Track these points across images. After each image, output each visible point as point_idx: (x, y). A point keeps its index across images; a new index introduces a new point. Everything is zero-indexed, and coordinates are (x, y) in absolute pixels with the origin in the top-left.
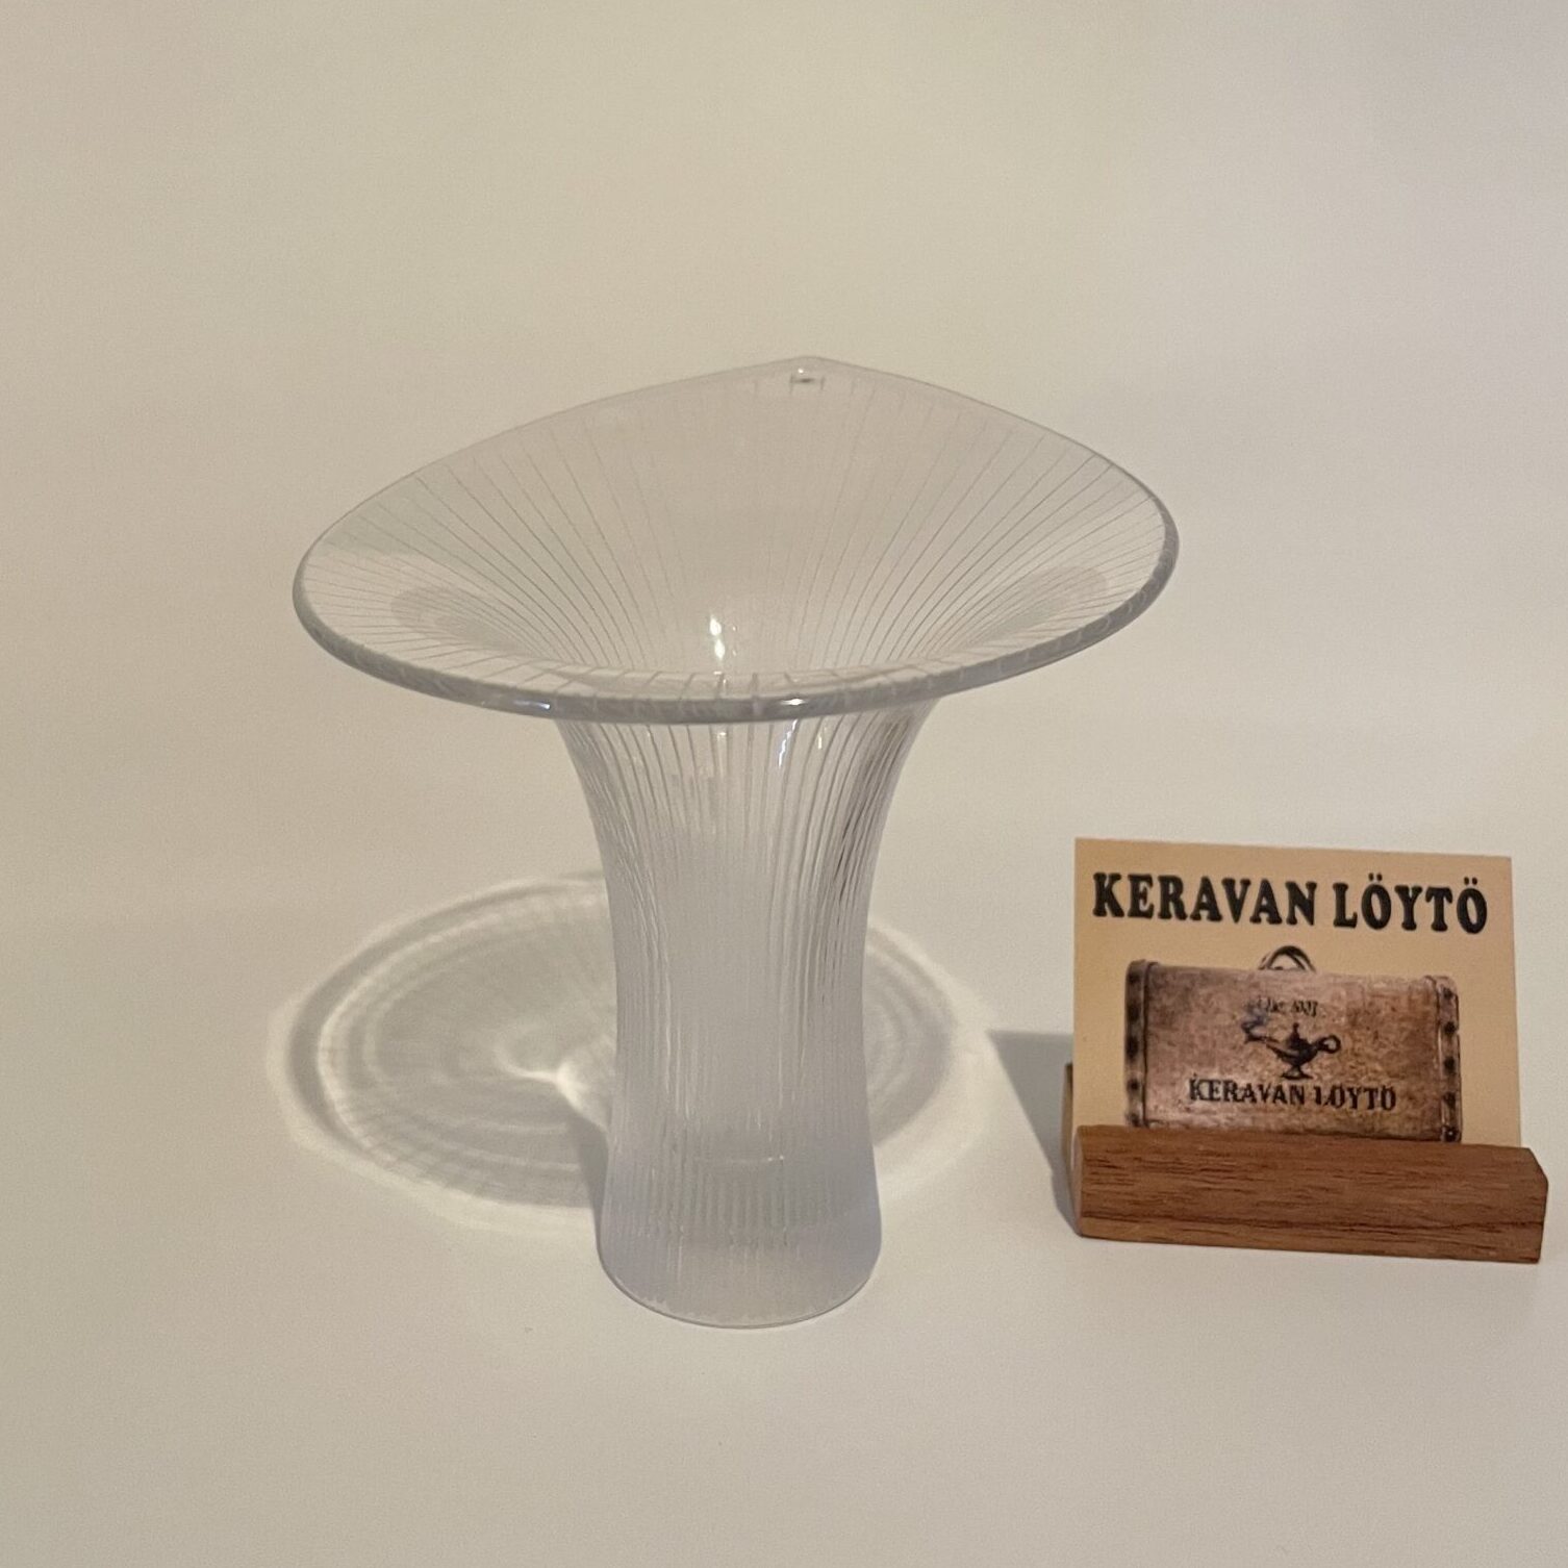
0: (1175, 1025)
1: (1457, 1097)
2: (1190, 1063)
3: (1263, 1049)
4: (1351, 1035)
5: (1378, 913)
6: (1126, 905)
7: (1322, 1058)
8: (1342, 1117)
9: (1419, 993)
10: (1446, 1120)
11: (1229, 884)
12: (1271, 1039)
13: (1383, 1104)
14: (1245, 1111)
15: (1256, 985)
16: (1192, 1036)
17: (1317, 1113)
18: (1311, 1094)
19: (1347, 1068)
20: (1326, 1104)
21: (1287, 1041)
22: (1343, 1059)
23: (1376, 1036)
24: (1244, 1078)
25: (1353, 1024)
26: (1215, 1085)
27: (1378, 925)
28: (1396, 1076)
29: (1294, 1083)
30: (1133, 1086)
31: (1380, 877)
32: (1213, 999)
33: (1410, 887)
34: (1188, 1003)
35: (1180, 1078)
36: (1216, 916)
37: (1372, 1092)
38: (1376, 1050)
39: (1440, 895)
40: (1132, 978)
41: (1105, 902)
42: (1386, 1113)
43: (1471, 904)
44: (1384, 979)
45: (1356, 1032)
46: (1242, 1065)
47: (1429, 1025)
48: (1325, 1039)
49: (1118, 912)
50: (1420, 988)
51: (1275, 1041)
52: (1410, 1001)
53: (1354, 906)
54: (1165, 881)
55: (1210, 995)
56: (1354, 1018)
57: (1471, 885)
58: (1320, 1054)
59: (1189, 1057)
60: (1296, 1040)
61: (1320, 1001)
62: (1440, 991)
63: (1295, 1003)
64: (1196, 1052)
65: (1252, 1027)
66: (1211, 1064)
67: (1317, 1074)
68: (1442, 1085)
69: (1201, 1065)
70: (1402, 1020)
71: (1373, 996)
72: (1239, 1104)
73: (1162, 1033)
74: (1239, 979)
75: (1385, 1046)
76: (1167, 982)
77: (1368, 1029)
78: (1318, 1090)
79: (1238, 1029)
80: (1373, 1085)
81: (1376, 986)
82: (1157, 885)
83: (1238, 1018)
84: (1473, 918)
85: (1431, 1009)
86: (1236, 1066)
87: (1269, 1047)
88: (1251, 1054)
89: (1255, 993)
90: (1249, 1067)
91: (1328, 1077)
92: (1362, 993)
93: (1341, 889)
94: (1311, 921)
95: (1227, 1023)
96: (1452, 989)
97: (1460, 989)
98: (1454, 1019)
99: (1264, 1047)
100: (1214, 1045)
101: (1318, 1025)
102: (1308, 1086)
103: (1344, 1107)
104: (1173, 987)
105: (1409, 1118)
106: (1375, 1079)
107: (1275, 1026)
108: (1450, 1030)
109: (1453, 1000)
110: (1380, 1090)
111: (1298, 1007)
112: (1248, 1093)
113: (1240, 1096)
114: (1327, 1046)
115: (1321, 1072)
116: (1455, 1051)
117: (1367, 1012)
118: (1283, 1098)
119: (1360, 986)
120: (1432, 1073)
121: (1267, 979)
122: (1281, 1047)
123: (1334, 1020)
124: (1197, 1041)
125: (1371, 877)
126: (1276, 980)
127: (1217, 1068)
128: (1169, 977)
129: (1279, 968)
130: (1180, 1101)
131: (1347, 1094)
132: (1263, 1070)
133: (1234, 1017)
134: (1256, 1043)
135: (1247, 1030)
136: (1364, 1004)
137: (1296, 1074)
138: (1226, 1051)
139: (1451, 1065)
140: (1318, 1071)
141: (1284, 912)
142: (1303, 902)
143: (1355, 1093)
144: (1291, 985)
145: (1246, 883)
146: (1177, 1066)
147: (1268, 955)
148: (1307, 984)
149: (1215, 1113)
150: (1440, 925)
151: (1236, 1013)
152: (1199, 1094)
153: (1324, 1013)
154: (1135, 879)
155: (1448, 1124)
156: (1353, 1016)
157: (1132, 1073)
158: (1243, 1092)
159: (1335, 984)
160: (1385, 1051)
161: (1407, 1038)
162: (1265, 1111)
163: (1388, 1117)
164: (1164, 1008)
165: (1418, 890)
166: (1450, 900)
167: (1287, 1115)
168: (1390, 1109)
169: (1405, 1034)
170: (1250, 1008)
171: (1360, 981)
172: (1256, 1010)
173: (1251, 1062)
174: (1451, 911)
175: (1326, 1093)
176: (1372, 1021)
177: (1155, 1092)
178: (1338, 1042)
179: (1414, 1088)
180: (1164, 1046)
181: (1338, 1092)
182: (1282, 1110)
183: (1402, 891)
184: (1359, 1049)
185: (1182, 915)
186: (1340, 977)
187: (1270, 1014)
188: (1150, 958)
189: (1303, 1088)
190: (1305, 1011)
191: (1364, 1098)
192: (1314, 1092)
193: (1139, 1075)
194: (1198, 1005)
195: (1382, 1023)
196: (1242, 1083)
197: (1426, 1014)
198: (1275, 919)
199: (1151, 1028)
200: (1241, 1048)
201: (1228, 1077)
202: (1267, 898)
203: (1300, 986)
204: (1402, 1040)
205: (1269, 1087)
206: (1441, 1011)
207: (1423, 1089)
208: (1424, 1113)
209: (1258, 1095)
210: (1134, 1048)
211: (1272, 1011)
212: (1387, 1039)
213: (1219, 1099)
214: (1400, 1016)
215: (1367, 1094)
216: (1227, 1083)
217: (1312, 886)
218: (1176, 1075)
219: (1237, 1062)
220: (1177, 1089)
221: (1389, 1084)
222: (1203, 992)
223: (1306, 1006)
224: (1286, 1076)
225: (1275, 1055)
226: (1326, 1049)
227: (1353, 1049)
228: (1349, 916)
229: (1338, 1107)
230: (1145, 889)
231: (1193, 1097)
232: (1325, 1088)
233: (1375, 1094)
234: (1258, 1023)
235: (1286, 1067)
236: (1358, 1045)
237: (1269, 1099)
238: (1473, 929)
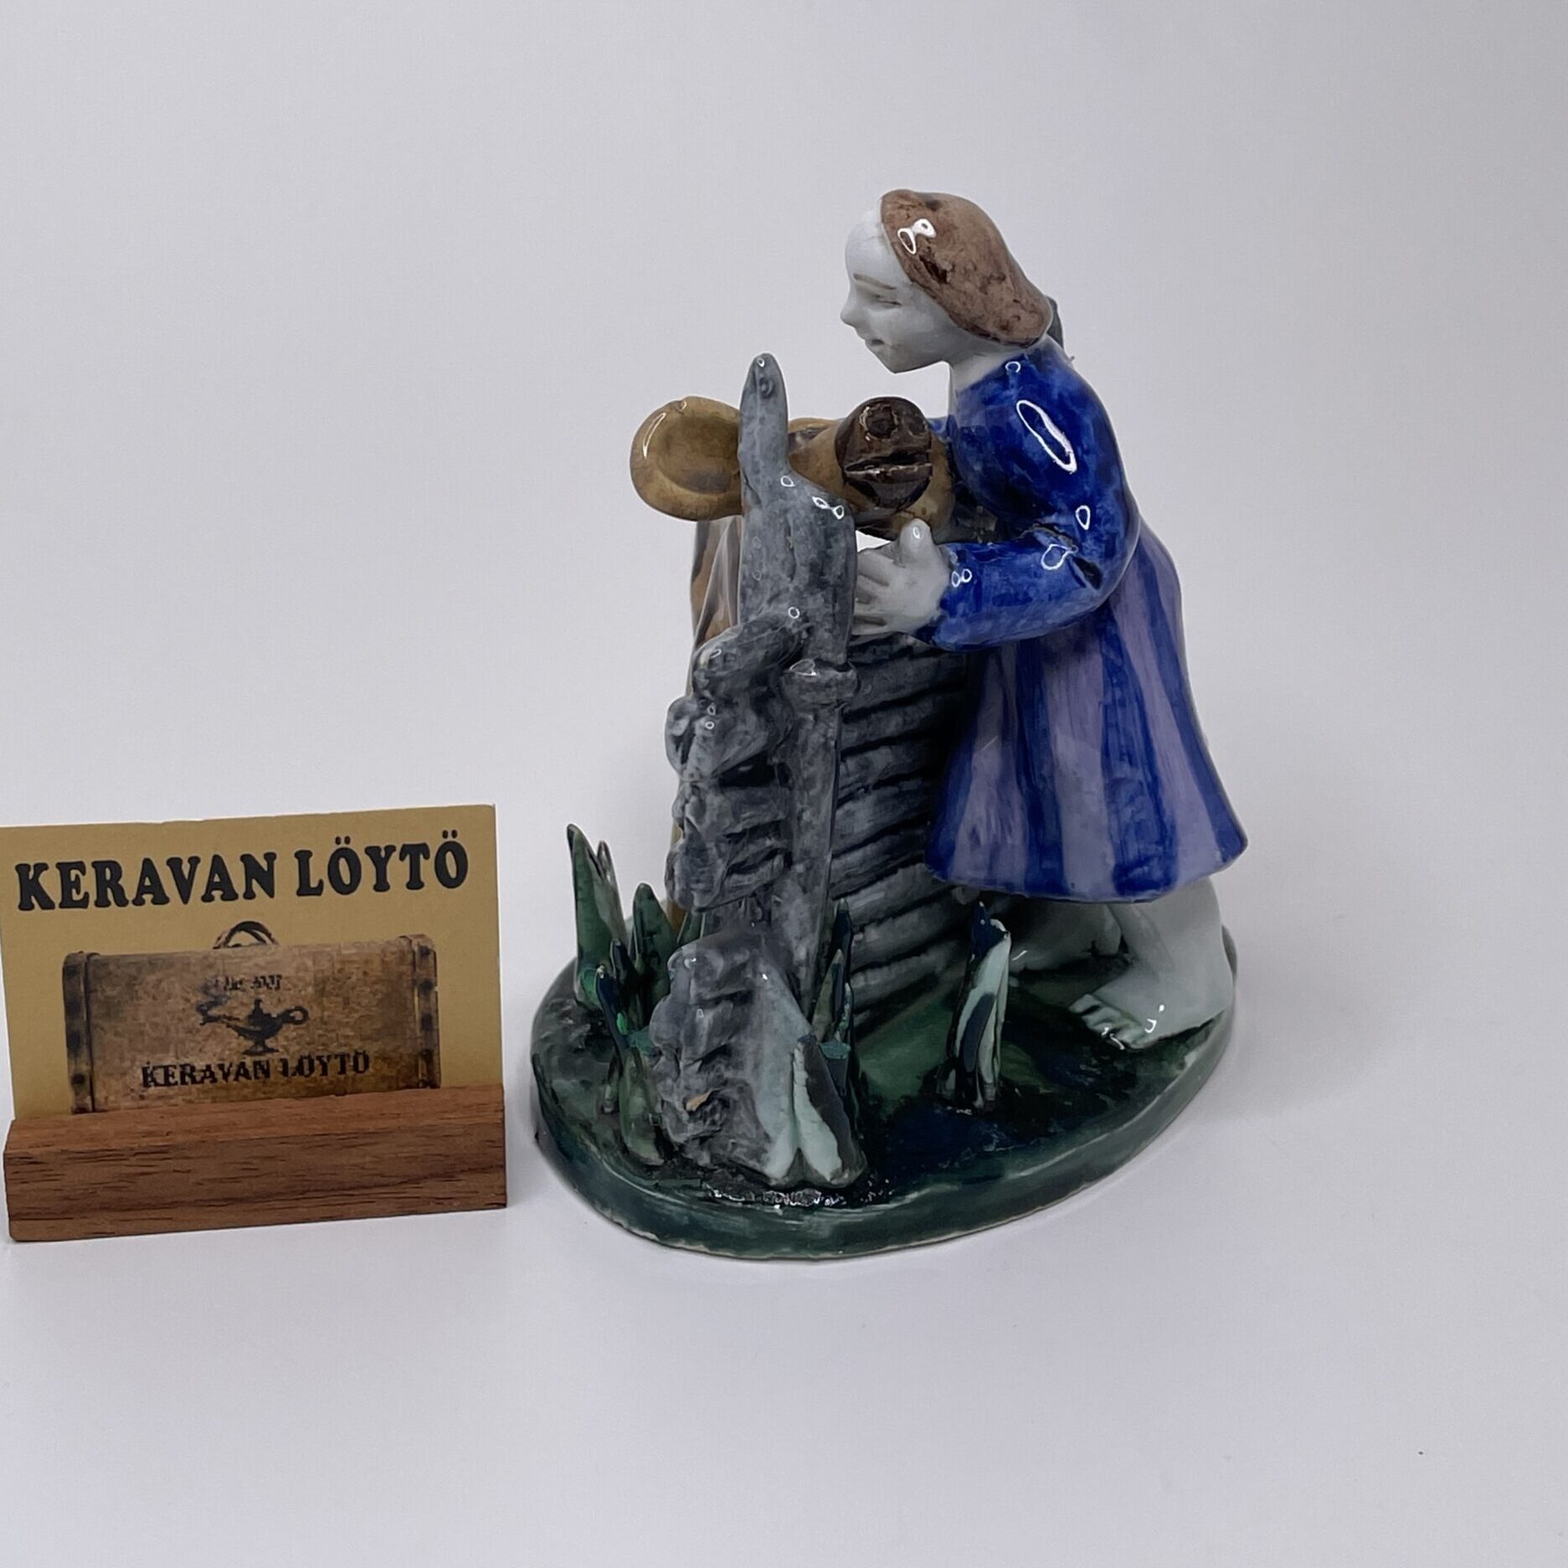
0: (121, 1015)
1: (436, 1052)
2: (141, 1052)
3: (221, 1029)
4: (320, 1004)
5: (346, 879)
6: (56, 895)
7: (289, 1031)
8: (312, 1085)
9: (393, 953)
10: (423, 1075)
11: (174, 864)
12: (230, 1018)
13: (356, 1068)
14: (205, 1092)
15: (211, 966)
16: (140, 1025)
17: (283, 1085)
18: (276, 1067)
19: (316, 1037)
20: (294, 1074)
21: (250, 1017)
22: (311, 1027)
23: (346, 1002)
24: (201, 1060)
25: (321, 992)
26: (170, 1068)
27: (344, 889)
28: (369, 1038)
29: (257, 1058)
30: (77, 1080)
31: (347, 840)
32: (164, 985)
33: (382, 846)
34: (137, 991)
35: (131, 1068)
36: (161, 899)
37: (343, 1058)
38: (347, 1017)
39: (414, 852)
40: (71, 970)
41: (31, 893)
42: (359, 1075)
43: (449, 856)
44: (354, 945)
45: (325, 999)
46: (199, 1047)
47: (405, 985)
48: (290, 1011)
49: (47, 904)
50: (394, 949)
51: (238, 1019)
52: (383, 961)
53: (318, 871)
54: (99, 866)
55: (160, 981)
56: (322, 988)
57: (450, 838)
58: (285, 1027)
59: (140, 1046)
60: (257, 1015)
61: (284, 974)
62: (416, 949)
63: (256, 978)
64: (146, 1037)
65: (209, 1008)
66: (167, 1051)
67: (283, 1047)
68: (419, 1041)
69: (153, 1051)
70: (375, 983)
71: (343, 962)
72: (199, 1086)
73: (105, 1025)
74: (193, 961)
75: (357, 1011)
76: (110, 973)
77: (337, 995)
78: (285, 1063)
79: (194, 1011)
80: (344, 1050)
81: (345, 952)
82: (91, 871)
83: (193, 1000)
84: (453, 872)
85: (406, 968)
86: (193, 1049)
87: (228, 1026)
88: (209, 1036)
89: (211, 973)
90: (206, 1049)
91: (298, 1048)
92: (331, 960)
93: (303, 857)
94: (271, 895)
95: (181, 1007)
96: (430, 947)
97: (439, 944)
98: (433, 977)
99: (224, 1026)
100: (168, 1030)
101: (282, 999)
102: (273, 1059)
103: (313, 1075)
104: (117, 976)
105: (384, 1078)
106: (345, 1045)
107: (235, 1004)
108: (427, 987)
109: (431, 956)
110: (352, 1054)
111: (258, 982)
112: (208, 1074)
113: (198, 1079)
114: (293, 1017)
115: (286, 1044)
116: (433, 1008)
117: (334, 979)
118: (246, 1075)
119: (329, 954)
120: (408, 1032)
121: (224, 957)
122: (240, 1025)
123: (300, 991)
124: (147, 1028)
125: (338, 841)
126: (237, 957)
127: (172, 1054)
128: (112, 968)
129: (237, 946)
130: (132, 1090)
131: (316, 1062)
132: (223, 1051)
133: (188, 1000)
134: (213, 1024)
135: (204, 1013)
136: (333, 973)
137: (260, 1049)
138: (182, 1035)
139: (428, 1022)
140: (285, 1043)
141: (239, 885)
142: (260, 874)
143: (325, 1060)
144: (250, 959)
145: (194, 861)
146: (127, 1055)
147: (224, 933)
148: (269, 958)
149: (172, 1098)
150: (415, 883)
151: (190, 996)
152: (154, 1080)
153: (289, 986)
154: (64, 868)
155: (425, 1078)
156: (321, 986)
157: (76, 1070)
158: (202, 1074)
159: (301, 955)
160: (356, 1016)
161: (380, 1001)
162: (227, 1089)
163: (361, 1080)
164: (106, 997)
165: (390, 849)
166: (427, 857)
167: (251, 1090)
168: (361, 1072)
169: (379, 996)
170: (205, 990)
171: (329, 949)
172: (213, 991)
173: (210, 1042)
174: (427, 867)
175: (293, 1064)
176: (340, 988)
177: (104, 1083)
178: (305, 1013)
179: (388, 1049)
180: (110, 1036)
181: (306, 1062)
182: (246, 1086)
183: (372, 852)
184: (329, 1016)
185: (121, 901)
186: (304, 947)
187: (228, 993)
188: (87, 951)
189: (268, 1062)
190: (267, 985)
191: (335, 1064)
192: (281, 1064)
193: (84, 1068)
194: (145, 992)
195: (353, 988)
196: (200, 1065)
197: (401, 975)
198: (230, 895)
199: (93, 1021)
200: (198, 1031)
201: (187, 1061)
202: (219, 876)
203: (261, 961)
204: (375, 1003)
205: (231, 1065)
206: (418, 970)
207: (399, 1047)
208: (399, 1071)
209: (219, 1075)
210: (75, 1042)
211: (231, 989)
212: (359, 1004)
213: (176, 1083)
214: (374, 979)
215: (339, 1059)
216: (183, 1066)
217: (270, 857)
218: (127, 1064)
219: (192, 1044)
220: (128, 1078)
221: (361, 1048)
222: (152, 978)
223: (268, 981)
224: (248, 1053)
225: (236, 1034)
226: (293, 1021)
227: (322, 1018)
228: (314, 884)
229: (307, 1076)
230: (77, 876)
231: (146, 1084)
232: (292, 1058)
233: (346, 1059)
234: (215, 1003)
235: (250, 1043)
236: (326, 1013)
237: (231, 1077)
238: (449, 883)
